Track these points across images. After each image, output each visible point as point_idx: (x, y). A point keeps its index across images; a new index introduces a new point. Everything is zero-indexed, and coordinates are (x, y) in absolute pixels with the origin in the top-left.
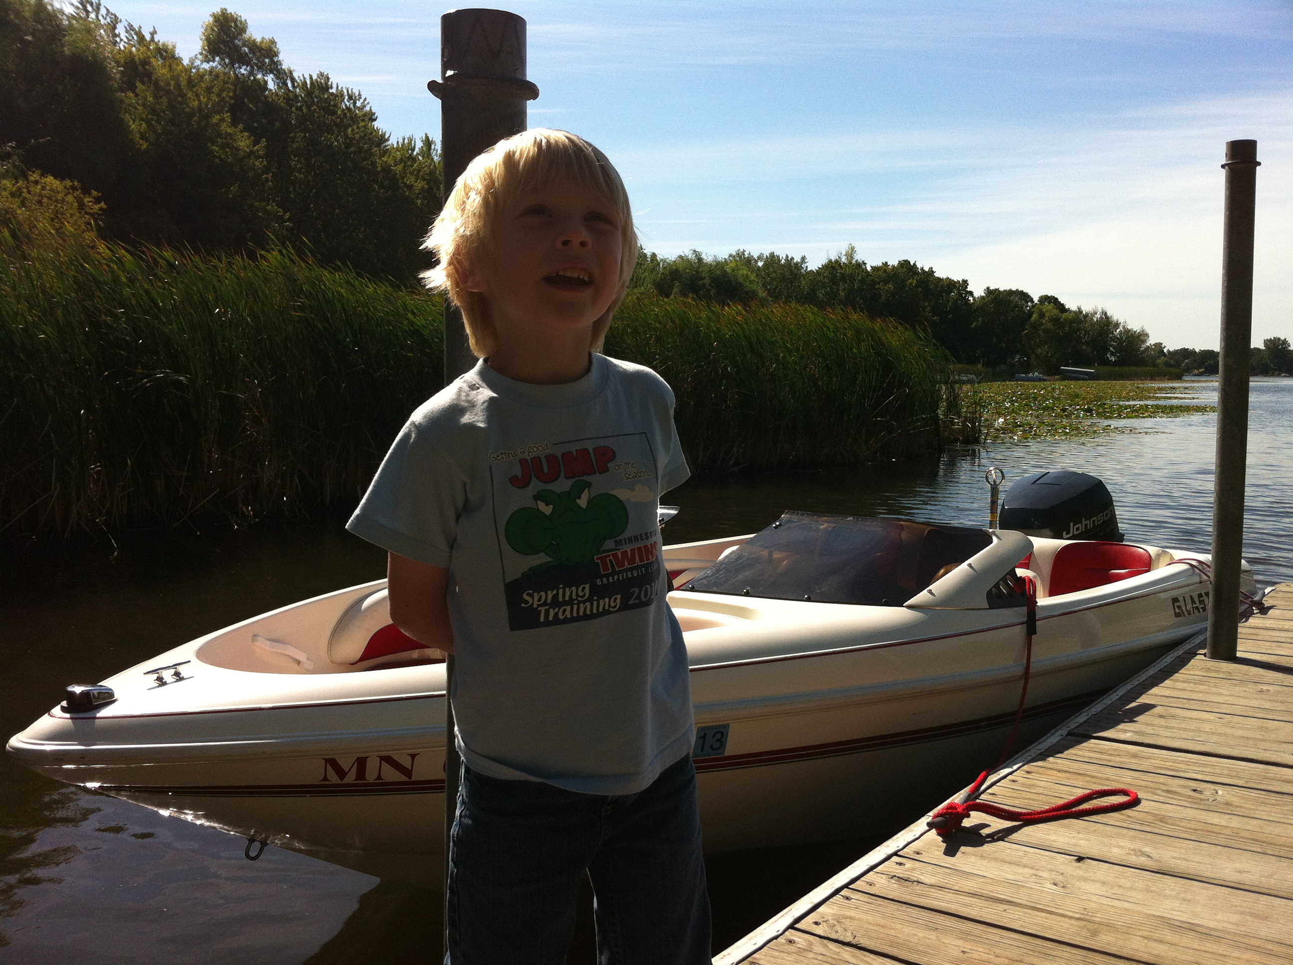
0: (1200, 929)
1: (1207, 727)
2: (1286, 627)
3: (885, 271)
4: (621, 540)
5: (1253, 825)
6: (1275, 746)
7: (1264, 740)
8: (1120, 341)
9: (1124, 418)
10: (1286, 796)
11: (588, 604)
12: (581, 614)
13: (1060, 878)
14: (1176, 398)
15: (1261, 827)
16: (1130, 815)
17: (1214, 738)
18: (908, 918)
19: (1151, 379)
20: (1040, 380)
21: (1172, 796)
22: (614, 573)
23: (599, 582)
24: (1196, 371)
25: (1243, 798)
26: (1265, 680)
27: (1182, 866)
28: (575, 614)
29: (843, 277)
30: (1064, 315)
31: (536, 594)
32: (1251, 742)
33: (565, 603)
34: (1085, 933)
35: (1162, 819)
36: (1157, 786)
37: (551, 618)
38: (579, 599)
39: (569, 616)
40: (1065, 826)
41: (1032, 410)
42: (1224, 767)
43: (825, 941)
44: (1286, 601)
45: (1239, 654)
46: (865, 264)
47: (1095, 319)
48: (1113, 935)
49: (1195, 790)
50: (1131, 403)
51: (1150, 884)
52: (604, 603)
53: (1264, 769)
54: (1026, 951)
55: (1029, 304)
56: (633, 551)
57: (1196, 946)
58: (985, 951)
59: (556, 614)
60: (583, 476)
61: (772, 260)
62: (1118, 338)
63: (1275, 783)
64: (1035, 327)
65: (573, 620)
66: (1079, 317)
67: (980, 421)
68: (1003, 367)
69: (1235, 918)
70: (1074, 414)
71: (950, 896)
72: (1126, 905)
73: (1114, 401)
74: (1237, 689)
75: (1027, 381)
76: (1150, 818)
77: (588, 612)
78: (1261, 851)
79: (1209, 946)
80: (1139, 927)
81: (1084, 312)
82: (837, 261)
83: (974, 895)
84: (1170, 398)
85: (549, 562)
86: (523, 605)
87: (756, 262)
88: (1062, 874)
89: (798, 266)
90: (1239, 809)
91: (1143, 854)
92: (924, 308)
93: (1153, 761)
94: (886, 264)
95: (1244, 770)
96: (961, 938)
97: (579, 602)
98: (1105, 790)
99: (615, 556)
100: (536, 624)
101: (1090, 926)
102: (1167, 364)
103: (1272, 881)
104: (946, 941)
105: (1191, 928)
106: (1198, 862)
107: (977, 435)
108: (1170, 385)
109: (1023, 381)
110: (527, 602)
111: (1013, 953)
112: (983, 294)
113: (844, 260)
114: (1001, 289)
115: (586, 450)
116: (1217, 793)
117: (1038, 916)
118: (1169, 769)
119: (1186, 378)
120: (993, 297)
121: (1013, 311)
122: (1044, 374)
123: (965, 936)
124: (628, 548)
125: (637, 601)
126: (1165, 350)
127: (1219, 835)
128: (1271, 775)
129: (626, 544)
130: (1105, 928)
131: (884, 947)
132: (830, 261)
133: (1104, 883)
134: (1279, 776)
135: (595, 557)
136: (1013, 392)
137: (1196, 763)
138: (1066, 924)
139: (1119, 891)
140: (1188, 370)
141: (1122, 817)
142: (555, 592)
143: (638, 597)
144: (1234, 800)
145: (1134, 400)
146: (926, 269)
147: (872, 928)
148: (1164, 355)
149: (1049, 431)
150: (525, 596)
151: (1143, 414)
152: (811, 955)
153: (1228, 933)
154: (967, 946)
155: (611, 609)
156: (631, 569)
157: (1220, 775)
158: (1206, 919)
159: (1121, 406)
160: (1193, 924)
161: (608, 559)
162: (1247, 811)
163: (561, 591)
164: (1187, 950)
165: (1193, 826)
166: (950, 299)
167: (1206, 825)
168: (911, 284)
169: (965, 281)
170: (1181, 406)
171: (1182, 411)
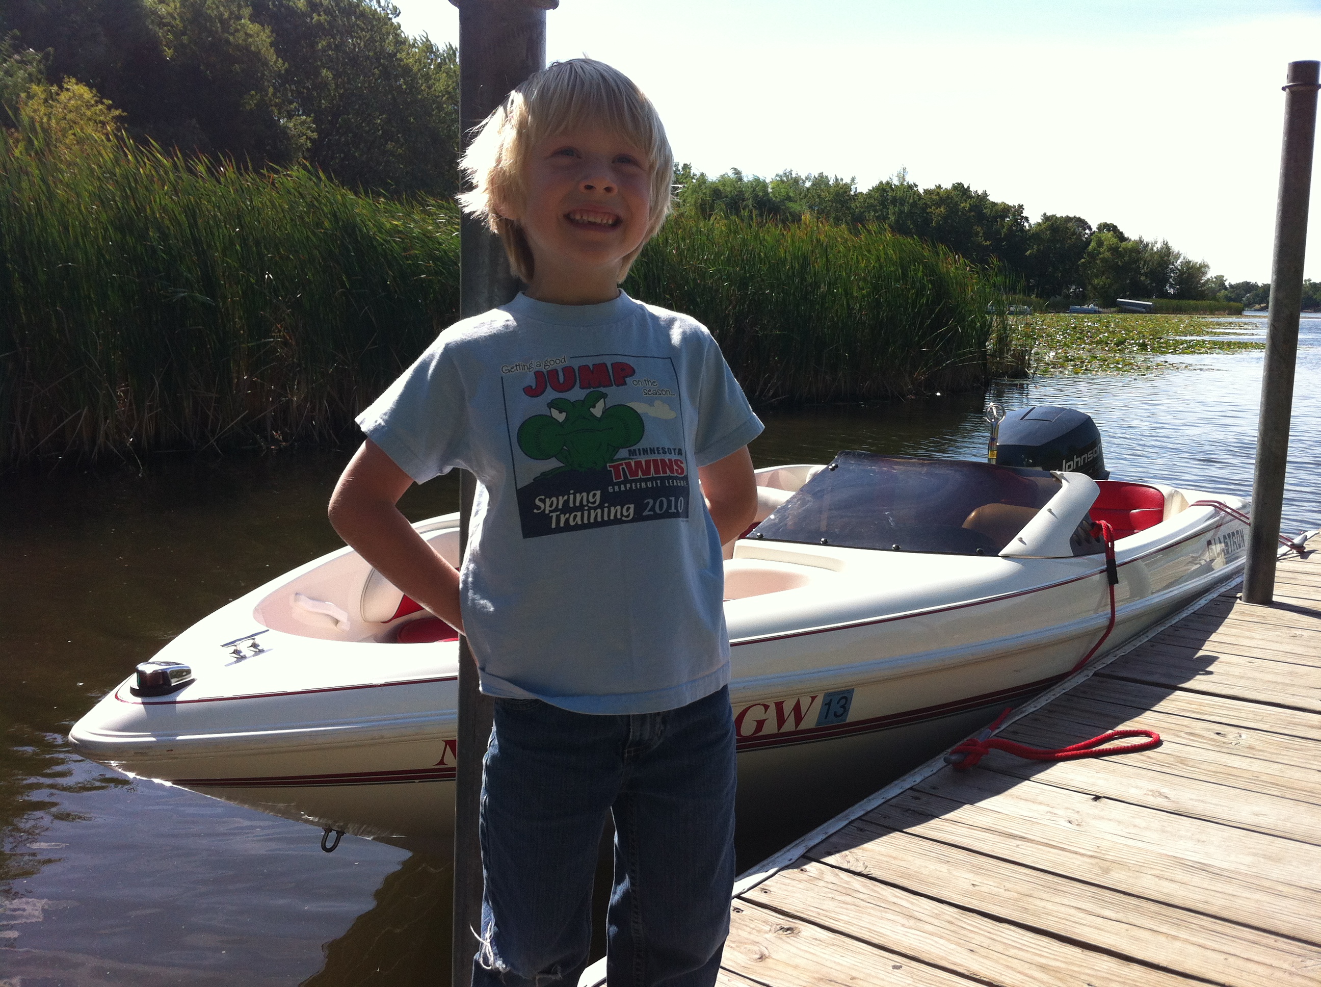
0: (1211, 869)
1: (1237, 671)
3: (938, 194)
4: (635, 450)
5: (1274, 769)
6: (1303, 692)
7: (1293, 685)
8: (1182, 272)
9: (1180, 353)
10: (1310, 742)
11: (599, 511)
12: (592, 520)
13: (1074, 816)
14: (1235, 334)
15: (1281, 771)
16: (1152, 756)
17: (1242, 682)
19: (1210, 314)
20: (1095, 312)
21: (1195, 738)
22: (626, 481)
23: (610, 489)
24: (1257, 306)
25: (1267, 743)
26: (1298, 625)
27: (1199, 808)
28: (586, 521)
29: (894, 201)
30: (1124, 244)
31: (547, 500)
32: (1279, 687)
33: (575, 509)
34: (1096, 870)
35: (1183, 761)
36: (1179, 728)
37: (562, 525)
38: (590, 505)
39: (580, 523)
40: (1084, 766)
41: (1085, 343)
42: (1250, 711)
43: (837, 870)
45: (1275, 599)
46: (916, 186)
47: (1155, 249)
48: (1124, 873)
49: (1218, 734)
50: (1189, 338)
51: (1165, 824)
52: (616, 511)
53: (1291, 714)
54: (1036, 886)
55: (1087, 231)
56: (648, 462)
57: (1205, 886)
58: (996, 885)
59: (567, 520)
60: (599, 387)
61: (821, 182)
62: (1178, 270)
63: (1299, 728)
64: (1093, 256)
65: (583, 527)
66: (1140, 248)
67: (1030, 355)
68: (1059, 298)
69: (1249, 860)
70: (1127, 348)
71: (965, 831)
72: (1140, 844)
73: (1171, 337)
74: (1271, 633)
75: (1081, 313)
76: (1171, 759)
77: (599, 519)
78: (1279, 795)
79: (1219, 886)
80: (1152, 866)
81: (1144, 242)
82: (888, 183)
83: (988, 830)
84: (1228, 334)
85: (560, 467)
86: (535, 511)
87: (804, 182)
88: (1078, 812)
89: (847, 187)
90: (1261, 753)
91: (1160, 794)
92: (977, 234)
93: (1177, 703)
94: (939, 187)
95: (1270, 714)
96: (973, 872)
97: (590, 509)
98: (1127, 731)
99: (628, 465)
100: (549, 531)
101: (1102, 863)
102: (1229, 299)
103: (1287, 824)
104: (956, 874)
105: (1203, 868)
106: (1215, 804)
107: (1026, 369)
109: (1078, 313)
110: (539, 508)
111: (1023, 888)
112: (1040, 221)
113: (896, 182)
114: (1058, 215)
115: (605, 365)
116: (1240, 736)
117: (1049, 852)
118: (1193, 712)
119: (1246, 313)
120: (1050, 223)
121: (1070, 238)
122: (1100, 307)
123: (977, 870)
124: (643, 459)
125: (652, 513)
126: (1227, 284)
127: (1238, 779)
128: (1296, 720)
129: (640, 454)
130: (1117, 866)
131: (895, 878)
132: (881, 183)
133: (1120, 822)
134: (1305, 721)
135: (608, 465)
136: (1067, 324)
137: (1223, 706)
138: (1078, 860)
139: (1134, 831)
140: (1249, 305)
141: (1143, 758)
142: (566, 497)
143: (653, 509)
144: (1258, 745)
145: (1192, 335)
146: (980, 192)
147: (884, 859)
148: (1226, 288)
149: (1101, 366)
150: (537, 502)
151: (1199, 350)
152: (821, 883)
153: (1240, 873)
154: (977, 879)
155: (624, 518)
156: (646, 480)
157: (1246, 719)
158: (1218, 859)
159: (1177, 342)
160: (1205, 864)
161: (621, 467)
162: (1269, 755)
163: (572, 497)
164: (1197, 889)
165: (1213, 769)
166: (1005, 224)
167: (1227, 768)
168: (964, 207)
169: (1021, 207)
170: (1239, 343)
171: (1239, 347)
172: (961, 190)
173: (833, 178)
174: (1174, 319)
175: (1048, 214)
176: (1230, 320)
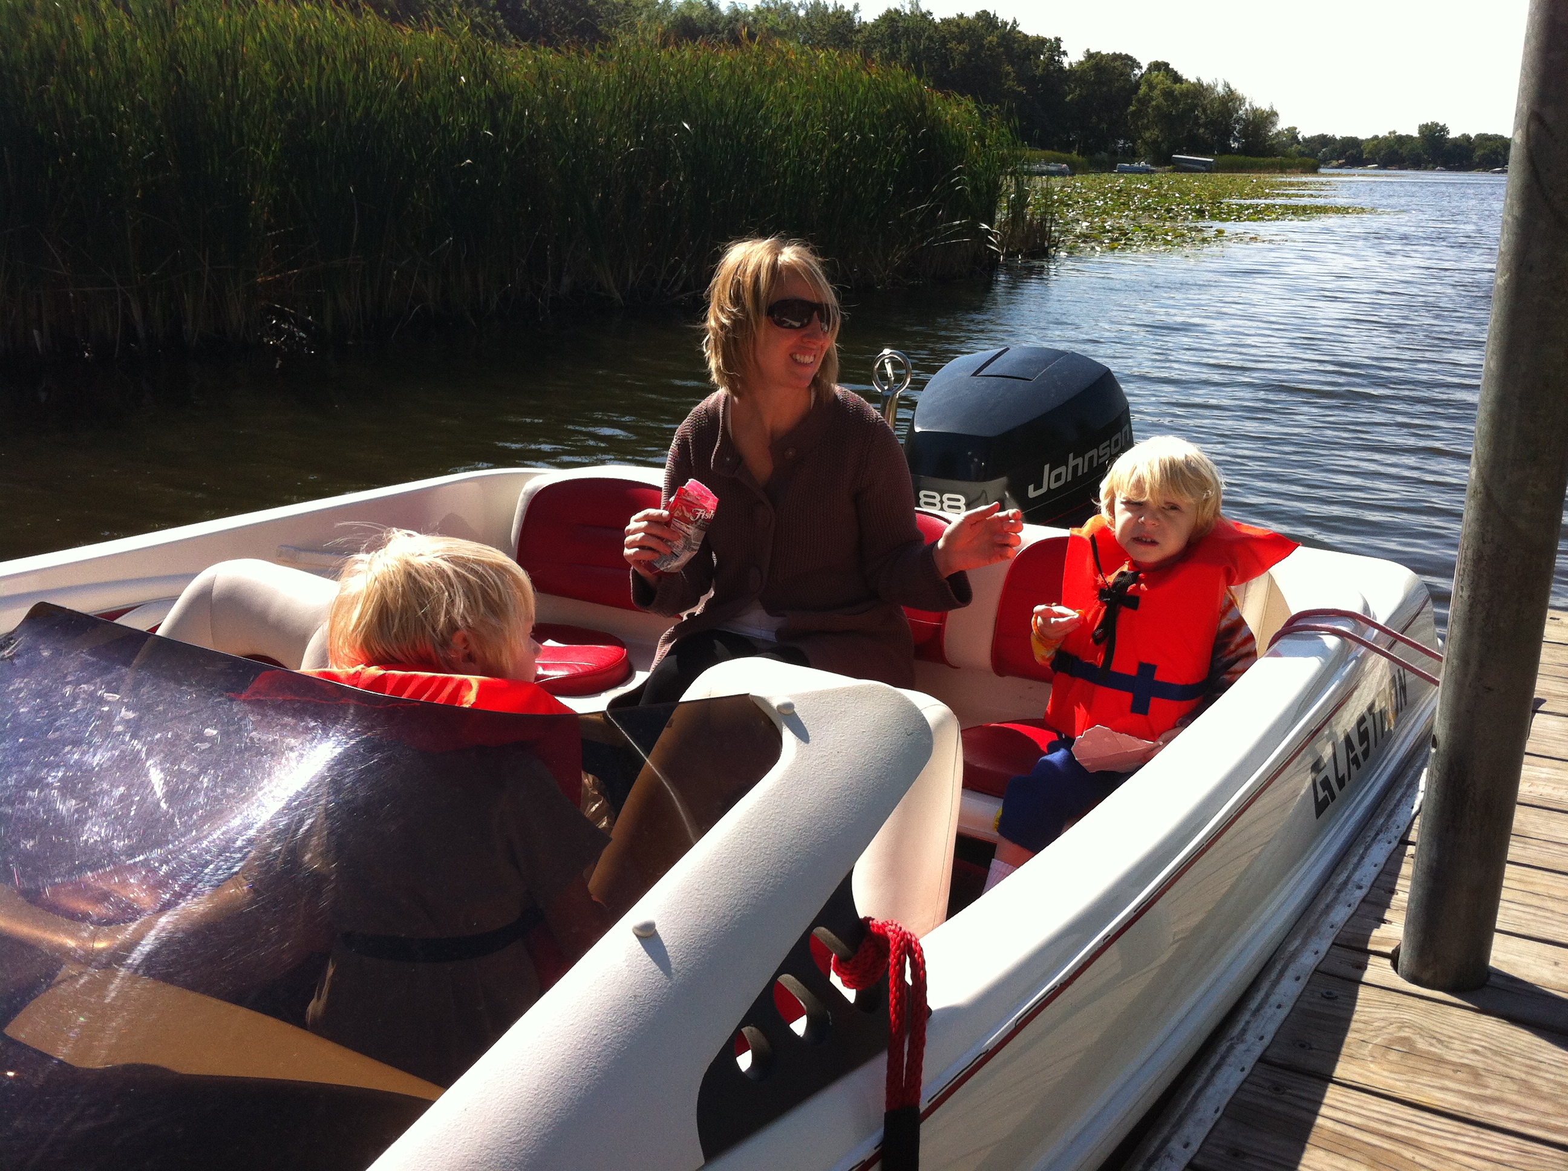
3: (960, 24)
8: (1247, 123)
9: (1245, 220)
19: (1282, 172)
20: (1146, 171)
24: (1335, 163)
29: (905, 32)
30: (1180, 88)
41: (1130, 210)
46: (931, 14)
47: (1216, 93)
50: (1255, 202)
55: (1137, 72)
61: (817, 10)
62: (1243, 119)
64: (1145, 101)
66: (1199, 91)
68: (1103, 154)
70: (1181, 215)
73: (1234, 200)
75: (1131, 172)
81: (1204, 84)
82: (897, 11)
87: (797, 9)
89: (849, 16)
92: (1007, 75)
94: (960, 16)
102: (1301, 154)
109: (1126, 172)
112: (1082, 59)
113: (907, 10)
114: (1104, 52)
119: (1322, 171)
120: (1094, 62)
121: (1117, 81)
122: (1152, 165)
126: (1300, 137)
132: (889, 11)
136: (1110, 187)
140: (1325, 162)
145: (1259, 198)
146: (1009, 22)
148: (1299, 142)
149: (1145, 239)
151: (1268, 216)
159: (1241, 206)
166: (1039, 63)
168: (990, 42)
169: (1058, 40)
170: (1317, 207)
171: (1317, 212)
172: (986, 18)
173: (832, 5)
174: (1239, 177)
175: (1092, 51)
176: (1304, 179)
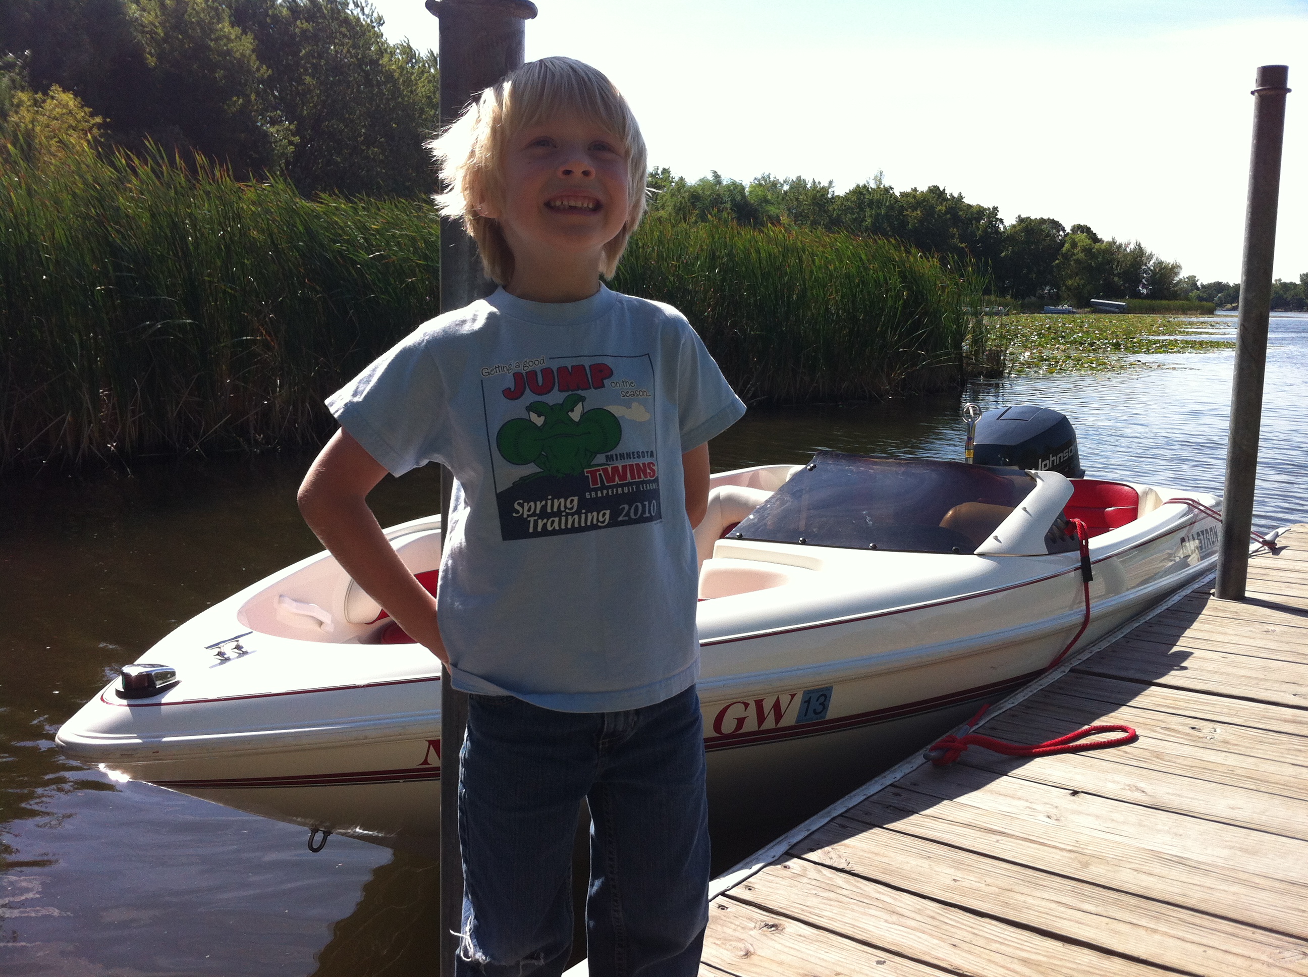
0: (1189, 863)
1: (1211, 666)
2: (1297, 568)
3: (914, 197)
4: (612, 456)
5: (1249, 762)
6: (1277, 686)
7: (1266, 680)
8: (1154, 273)
9: (1153, 353)
10: (1283, 735)
11: (576, 517)
12: (569, 526)
13: (1053, 811)
14: (1207, 333)
15: (1257, 765)
16: (1128, 751)
17: (1216, 677)
18: (902, 847)
19: (1183, 313)
20: (1069, 312)
21: (1170, 733)
22: (603, 487)
23: (588, 495)
24: (1229, 306)
25: (1241, 737)
26: (1271, 620)
27: (1176, 802)
28: (563, 527)
29: (871, 203)
30: (1097, 245)
31: (526, 504)
32: (1253, 682)
33: (554, 514)
34: (1076, 865)
35: (1158, 756)
36: (1155, 723)
37: (539, 529)
38: (567, 511)
39: (557, 528)
40: (1062, 761)
41: (1060, 344)
42: (1224, 705)
43: (820, 867)
44: (1299, 542)
45: (1247, 594)
46: (892, 189)
47: (1128, 250)
48: (1102, 866)
49: (1193, 728)
50: (1161, 338)
51: (1142, 818)
52: (593, 517)
53: (1265, 709)
54: (1016, 880)
55: (1061, 233)
56: (624, 467)
57: (1183, 879)
58: (977, 880)
59: (545, 525)
60: (577, 390)
61: (798, 185)
62: (1151, 270)
63: (1273, 722)
64: (1067, 257)
65: (561, 532)
66: (1112, 251)
67: (1005, 355)
68: (1033, 299)
69: (1226, 853)
70: (1101, 348)
71: (945, 826)
72: (1118, 838)
73: (1144, 337)
74: (1243, 629)
75: (1055, 313)
76: (1147, 754)
77: (576, 525)
78: (1253, 788)
79: (1197, 879)
80: (1130, 860)
81: (1118, 243)
82: (865, 186)
83: (968, 825)
84: (1201, 333)
85: (538, 473)
86: (514, 515)
87: (782, 185)
88: (1056, 807)
89: (825, 190)
90: (1236, 747)
91: (1138, 789)
92: (953, 236)
93: (1152, 698)
94: (915, 190)
95: (1244, 709)
96: (954, 867)
97: (567, 515)
98: (1103, 726)
99: (605, 471)
100: (526, 535)
101: (1080, 857)
102: (1200, 299)
103: (1264, 818)
104: (937, 869)
105: (1181, 862)
106: (1191, 798)
107: (1001, 369)
108: (1202, 319)
109: (1052, 313)
110: (518, 512)
111: (1004, 882)
112: (1014, 223)
113: (873, 185)
114: (1033, 218)
115: (583, 366)
116: (1215, 731)
117: (1029, 847)
118: (1169, 707)
119: (1218, 312)
120: (1024, 225)
121: (1045, 240)
122: (1074, 307)
123: (958, 865)
124: (620, 464)
125: (627, 518)
126: (1199, 284)
127: (1214, 772)
128: (1270, 714)
129: (617, 459)
130: (1096, 860)
131: (877, 874)
132: (858, 186)
133: (1097, 817)
134: (1278, 715)
135: (585, 470)
136: (1041, 325)
137: (1196, 701)
138: (1057, 855)
139: (1112, 825)
140: (1221, 305)
141: (1120, 753)
142: (544, 503)
143: (628, 514)
144: (1232, 739)
145: (1165, 335)
146: (956, 195)
147: (866, 855)
148: (1198, 289)
149: (1075, 366)
150: (516, 506)
151: (1172, 349)
152: (805, 880)
153: (1217, 867)
154: (959, 875)
155: (599, 524)
156: (622, 486)
157: (1220, 713)
158: (1195, 852)
159: (1150, 341)
160: (1182, 858)
161: (598, 473)
162: (1243, 749)
163: (549, 502)
164: (1175, 883)
165: (1190, 763)
166: (980, 227)
167: (1202, 762)
168: (940, 210)
169: (995, 209)
170: (1211, 342)
171: (1211, 346)
172: (936, 193)
173: (811, 181)
174: (1148, 318)
175: (1023, 216)
